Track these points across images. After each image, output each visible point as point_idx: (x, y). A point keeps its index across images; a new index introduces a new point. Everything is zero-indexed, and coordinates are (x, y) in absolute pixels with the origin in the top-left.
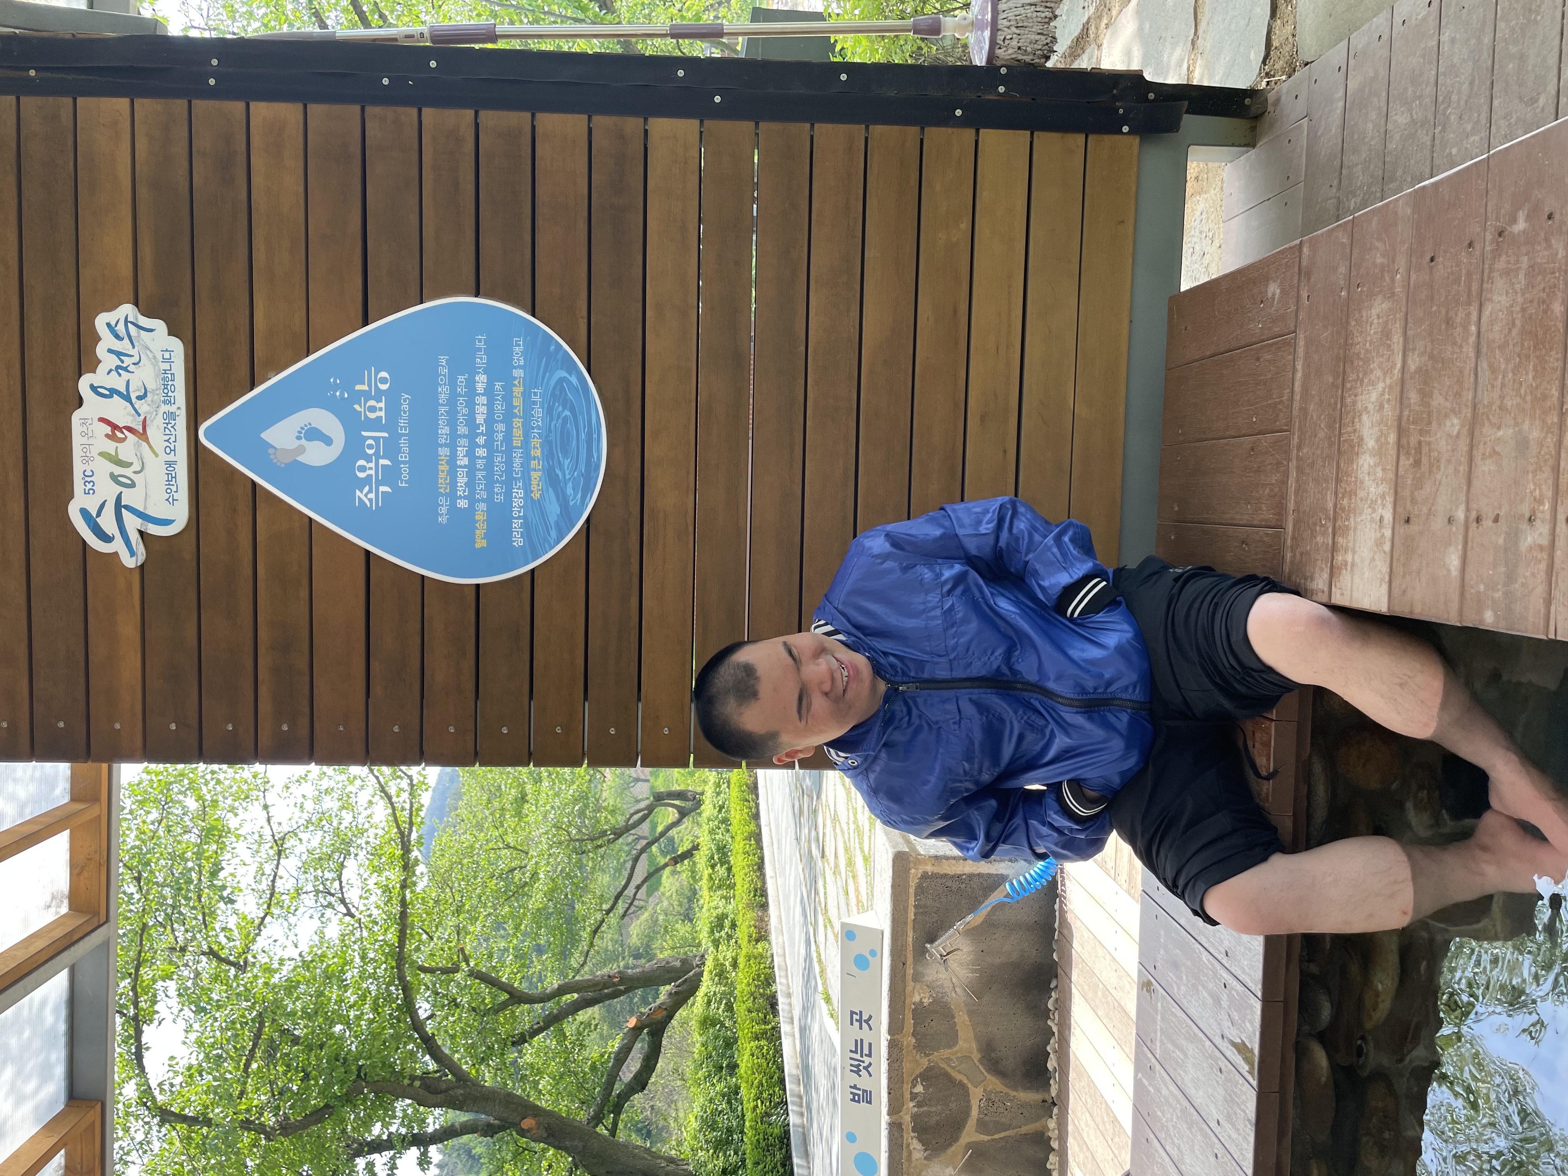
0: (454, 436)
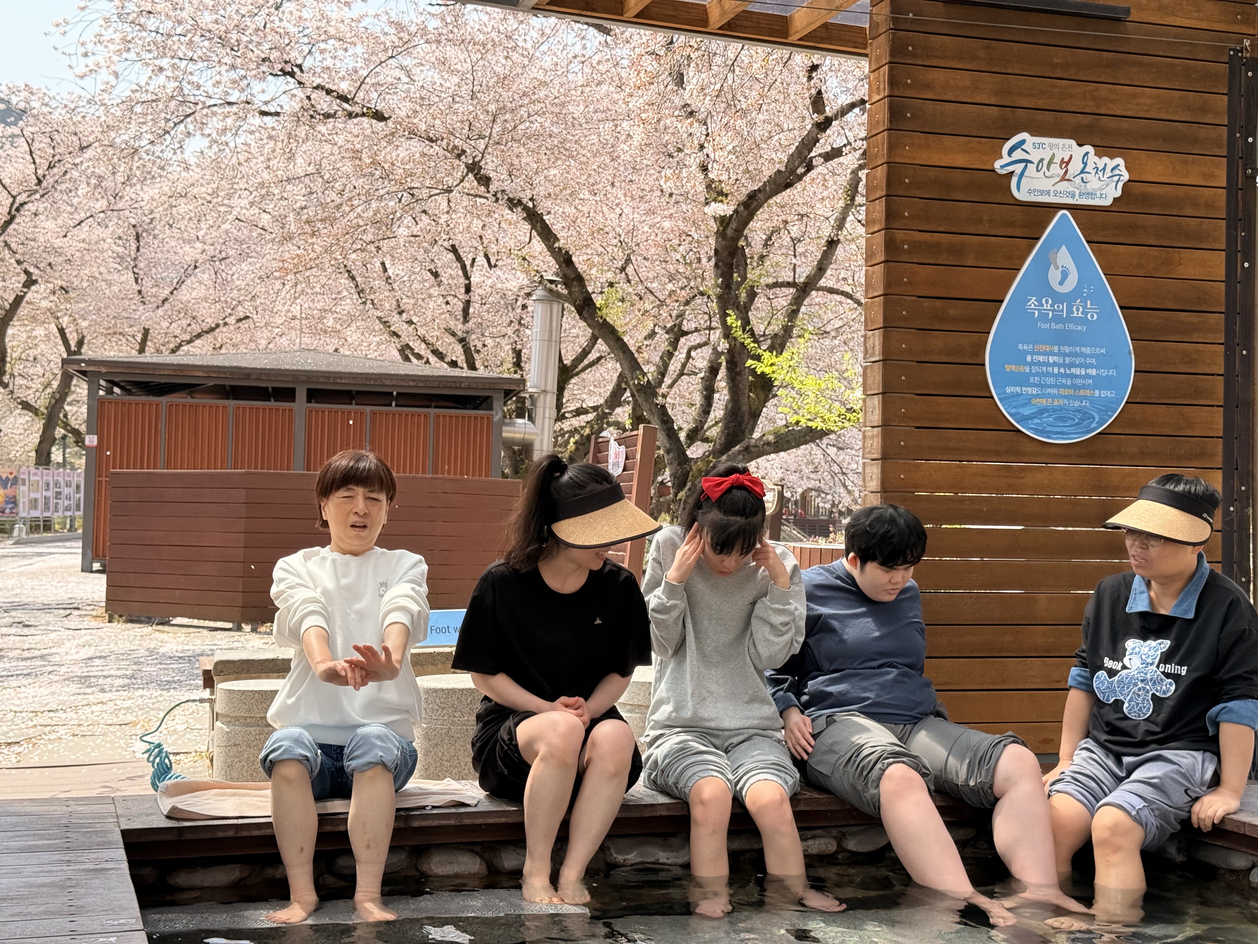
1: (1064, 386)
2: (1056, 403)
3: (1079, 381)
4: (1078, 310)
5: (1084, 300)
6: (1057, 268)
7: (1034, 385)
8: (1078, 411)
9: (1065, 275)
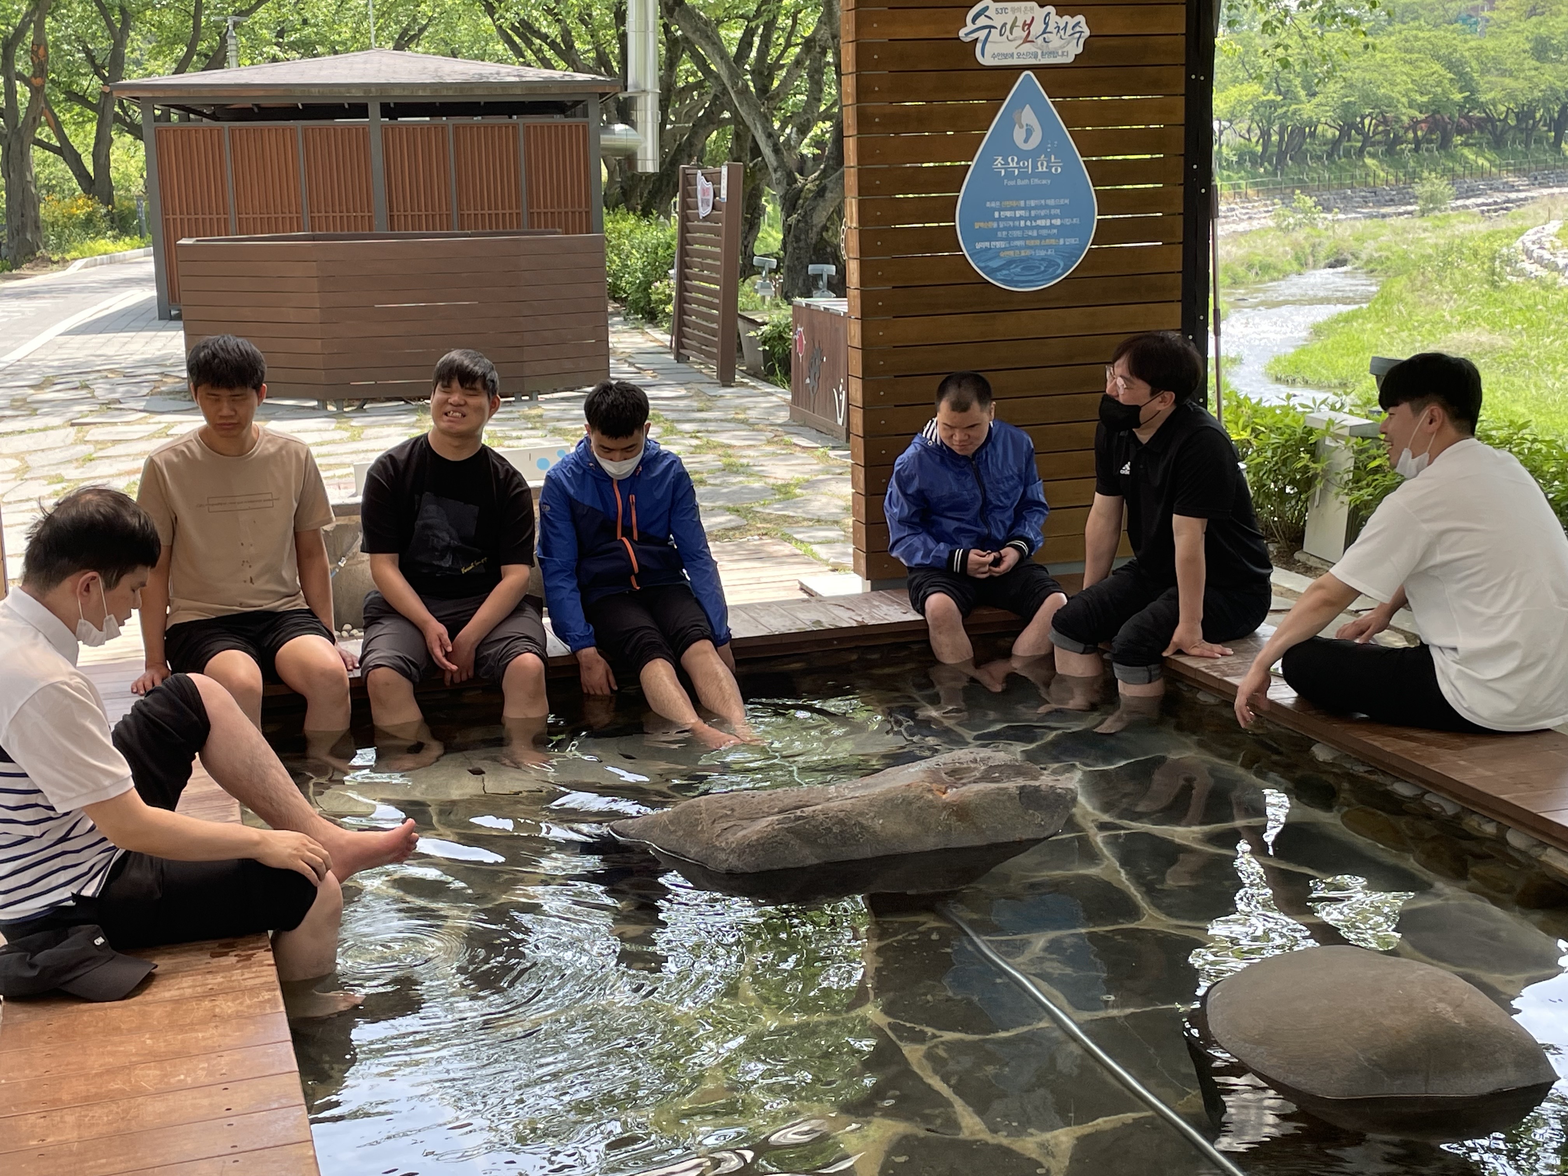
0: (1030, 209)
1: (1031, 238)
2: (1023, 254)
3: (1044, 232)
4: (1042, 165)
5: (1048, 156)
6: (1021, 127)
7: (1002, 239)
8: (1043, 259)
9: (1029, 132)
